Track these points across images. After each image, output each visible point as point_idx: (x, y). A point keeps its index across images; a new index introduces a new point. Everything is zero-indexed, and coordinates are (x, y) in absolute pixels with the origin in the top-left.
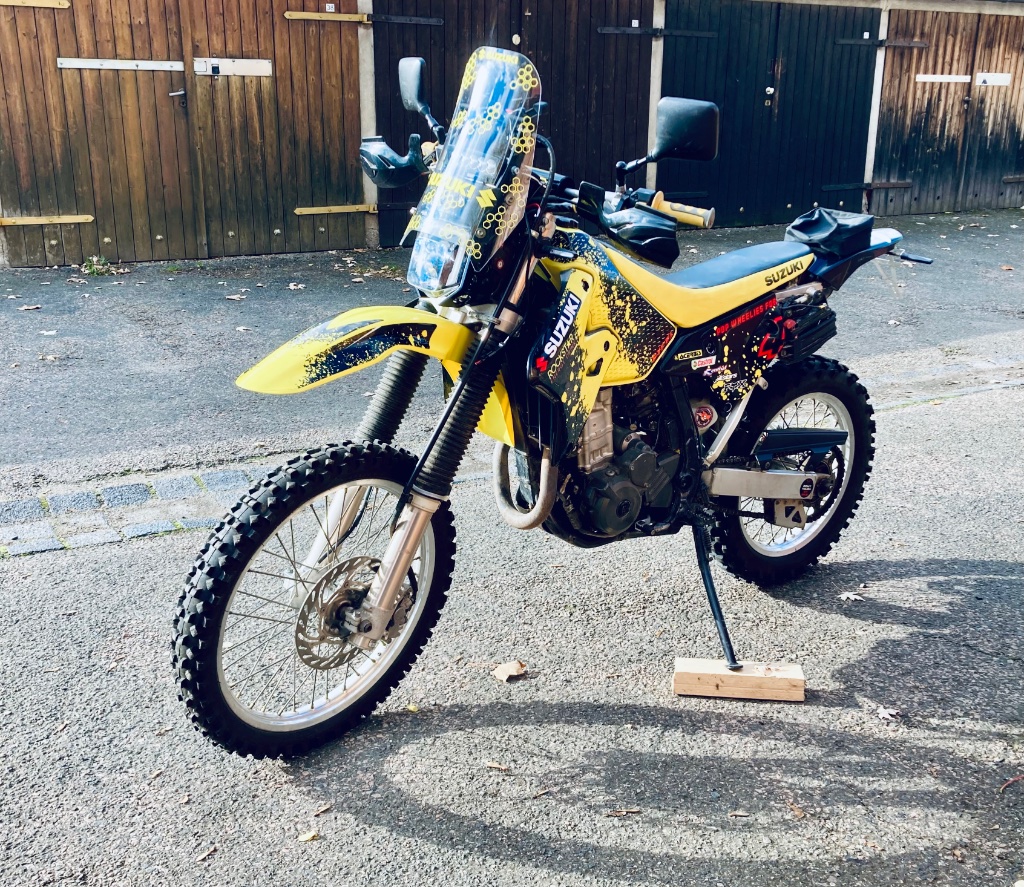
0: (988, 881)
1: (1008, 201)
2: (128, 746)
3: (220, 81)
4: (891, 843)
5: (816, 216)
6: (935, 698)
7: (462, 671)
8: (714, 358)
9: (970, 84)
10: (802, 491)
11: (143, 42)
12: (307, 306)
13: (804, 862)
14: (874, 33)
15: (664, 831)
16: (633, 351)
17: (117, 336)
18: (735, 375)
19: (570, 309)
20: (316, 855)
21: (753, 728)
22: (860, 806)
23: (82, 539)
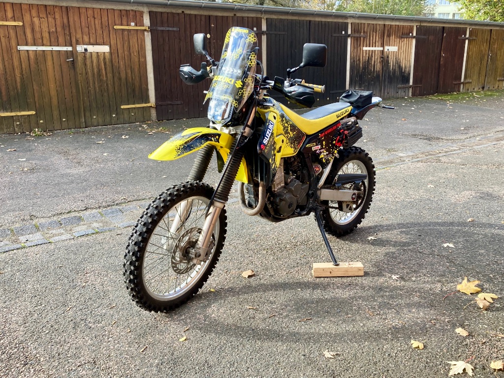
0: (446, 330)
1: (400, 95)
2: (99, 314)
3: (88, 55)
4: (408, 321)
5: (350, 93)
6: (412, 271)
7: (229, 276)
8: (320, 146)
9: (383, 51)
10: (352, 198)
11: (55, 40)
12: (132, 144)
13: (378, 330)
14: (346, 32)
15: (322, 325)
16: (292, 144)
17: (53, 159)
18: (328, 153)
19: (270, 127)
20: (188, 346)
21: (347, 286)
22: (393, 310)
23: (57, 238)
